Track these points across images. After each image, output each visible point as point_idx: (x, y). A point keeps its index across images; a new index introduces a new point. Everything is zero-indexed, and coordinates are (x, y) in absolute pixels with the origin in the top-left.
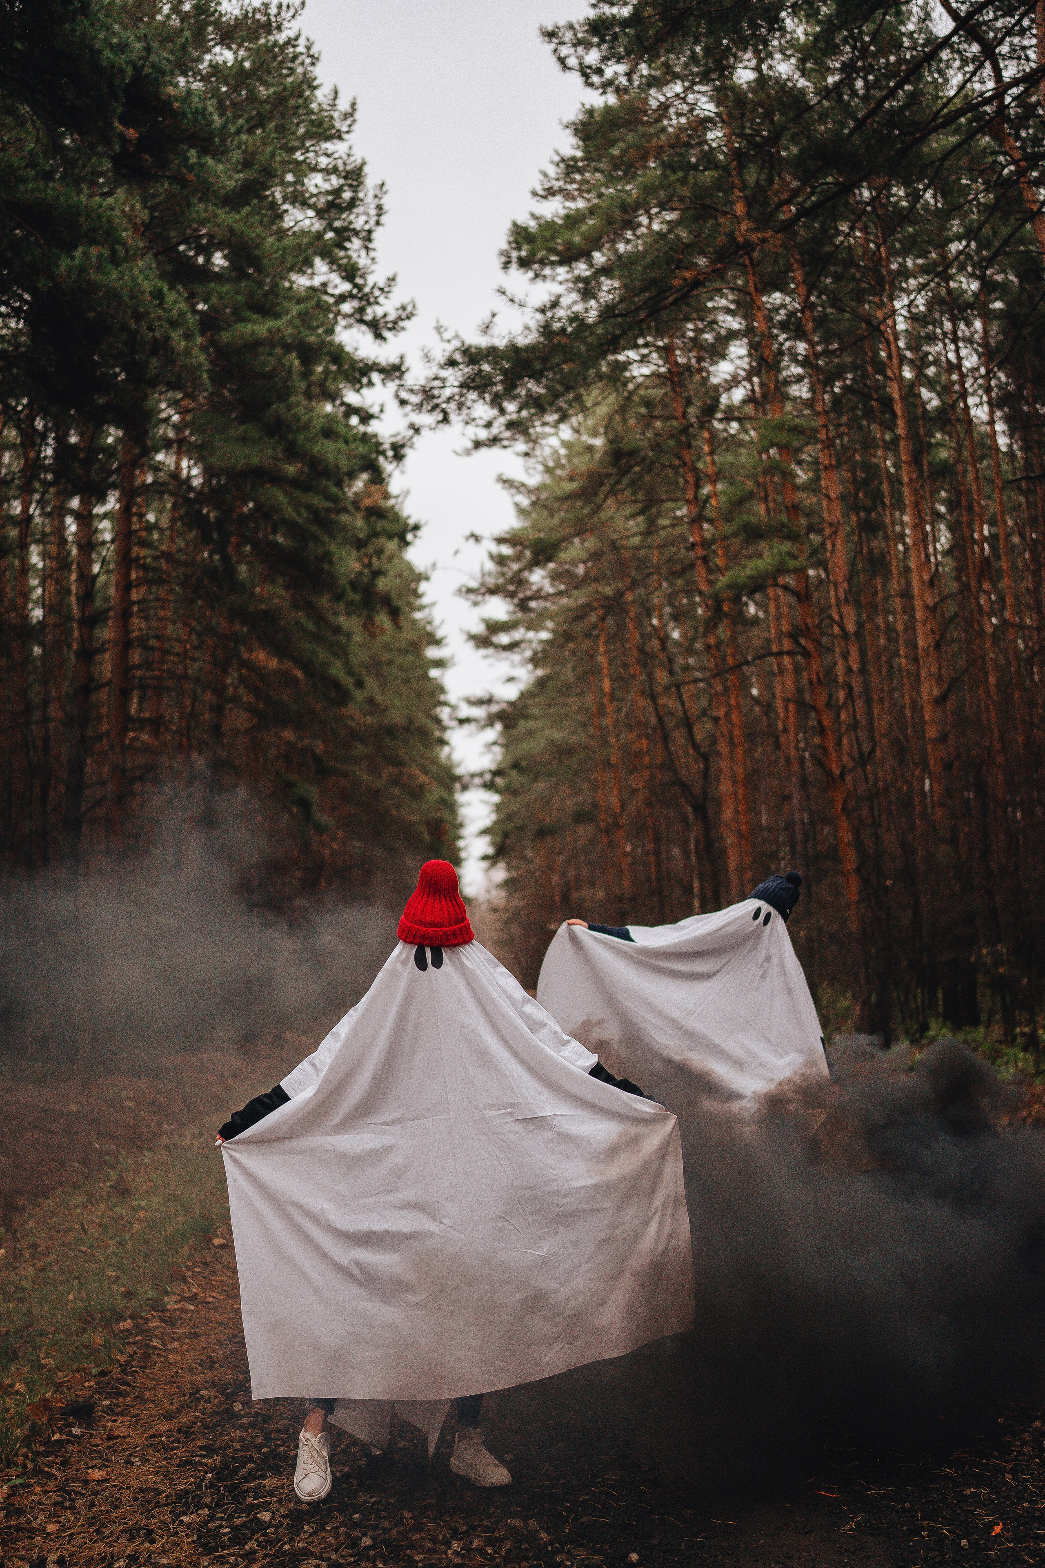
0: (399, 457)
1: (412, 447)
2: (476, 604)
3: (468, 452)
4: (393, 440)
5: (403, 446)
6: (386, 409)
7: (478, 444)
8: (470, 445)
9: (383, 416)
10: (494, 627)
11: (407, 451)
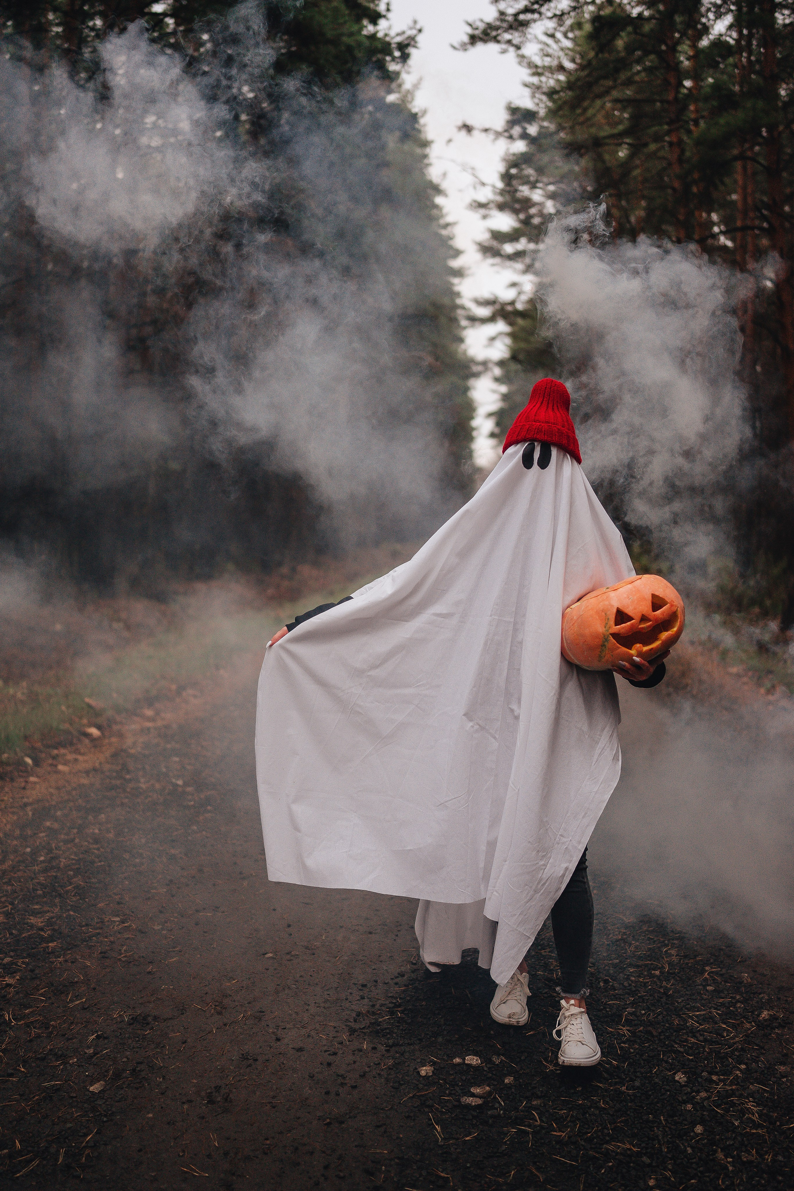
0: (405, 57)
1: (415, 47)
2: (485, 217)
3: (464, 47)
4: (399, 39)
5: (408, 45)
6: (392, 7)
7: (474, 39)
8: (466, 39)
9: (390, 15)
10: (498, 236)
11: (412, 51)
